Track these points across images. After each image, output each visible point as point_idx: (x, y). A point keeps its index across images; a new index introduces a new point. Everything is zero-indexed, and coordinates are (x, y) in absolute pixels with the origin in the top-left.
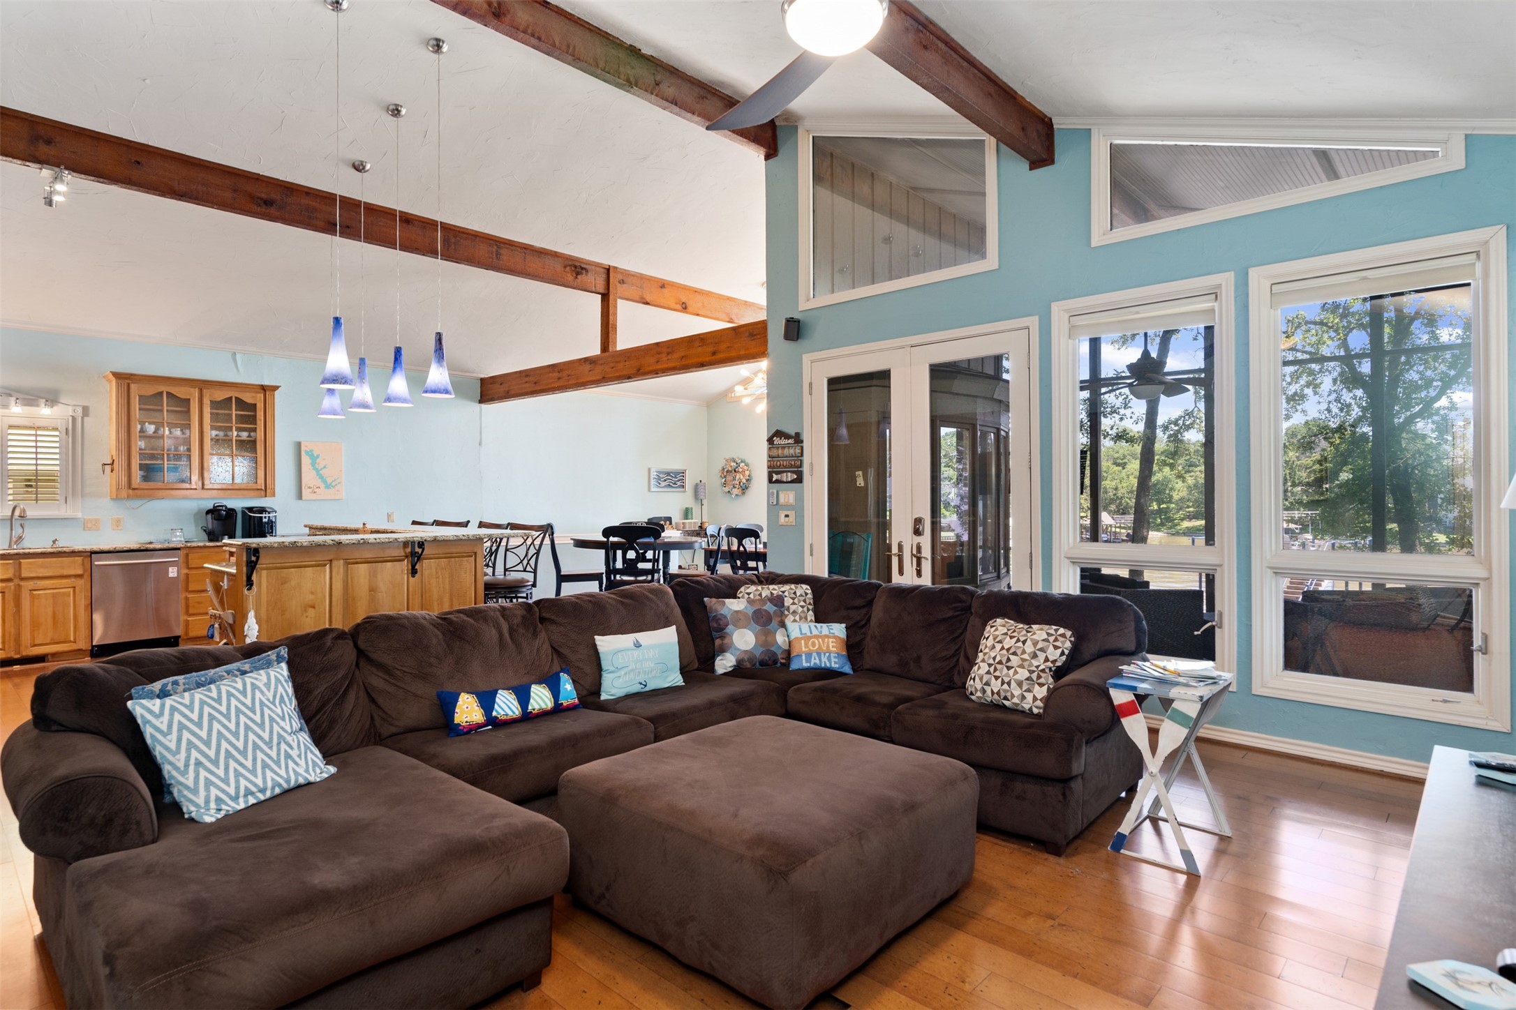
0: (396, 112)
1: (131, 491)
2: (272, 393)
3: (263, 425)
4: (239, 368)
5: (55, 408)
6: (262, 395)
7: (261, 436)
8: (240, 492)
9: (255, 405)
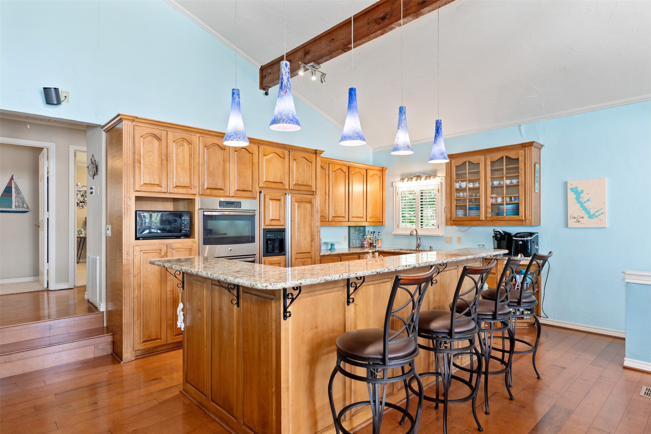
1: (452, 222)
2: (530, 148)
3: (523, 173)
4: (523, 134)
5: (435, 179)
6: (523, 151)
7: (522, 182)
8: (510, 223)
9: (518, 159)
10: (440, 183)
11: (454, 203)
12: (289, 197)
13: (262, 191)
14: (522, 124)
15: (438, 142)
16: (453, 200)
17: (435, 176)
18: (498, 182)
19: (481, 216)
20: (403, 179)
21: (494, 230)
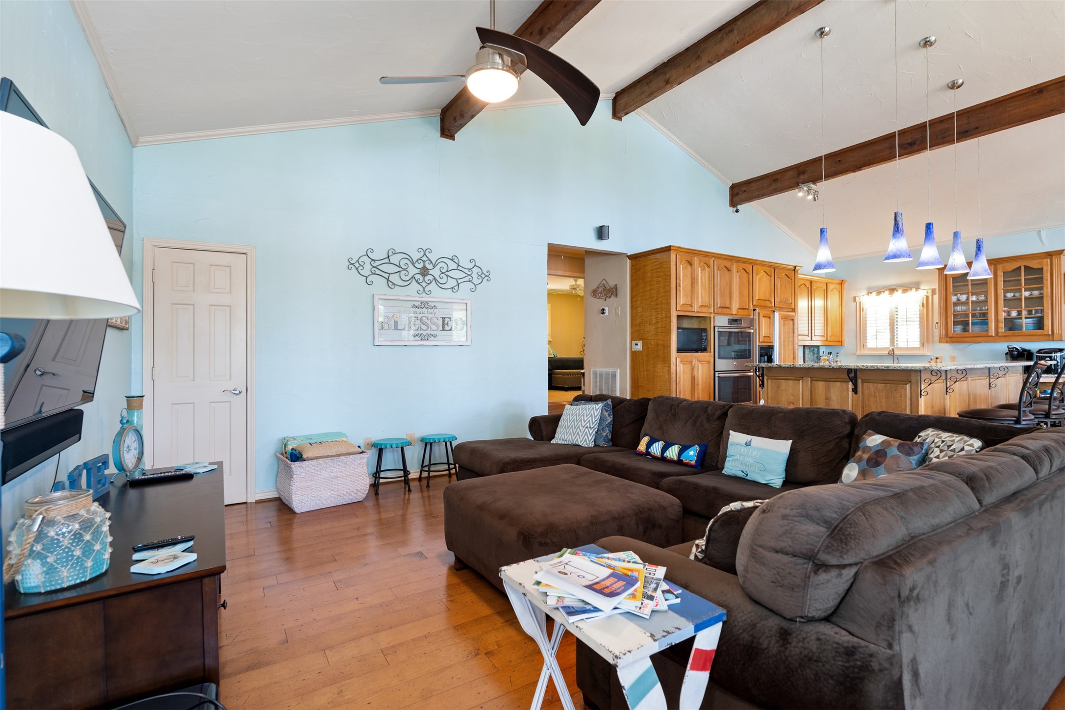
0: (927, 43)
1: (948, 339)
2: (1058, 256)
3: (1049, 284)
4: (1043, 241)
5: (918, 292)
6: (1049, 260)
7: (1047, 293)
8: (1029, 337)
9: (1042, 268)
10: (925, 297)
11: (951, 319)
12: (777, 314)
13: (757, 309)
14: (1043, 230)
15: (980, 259)
16: (949, 315)
17: (917, 289)
18: (1012, 294)
19: (990, 331)
20: (869, 293)
21: (1008, 347)
